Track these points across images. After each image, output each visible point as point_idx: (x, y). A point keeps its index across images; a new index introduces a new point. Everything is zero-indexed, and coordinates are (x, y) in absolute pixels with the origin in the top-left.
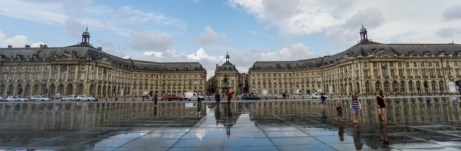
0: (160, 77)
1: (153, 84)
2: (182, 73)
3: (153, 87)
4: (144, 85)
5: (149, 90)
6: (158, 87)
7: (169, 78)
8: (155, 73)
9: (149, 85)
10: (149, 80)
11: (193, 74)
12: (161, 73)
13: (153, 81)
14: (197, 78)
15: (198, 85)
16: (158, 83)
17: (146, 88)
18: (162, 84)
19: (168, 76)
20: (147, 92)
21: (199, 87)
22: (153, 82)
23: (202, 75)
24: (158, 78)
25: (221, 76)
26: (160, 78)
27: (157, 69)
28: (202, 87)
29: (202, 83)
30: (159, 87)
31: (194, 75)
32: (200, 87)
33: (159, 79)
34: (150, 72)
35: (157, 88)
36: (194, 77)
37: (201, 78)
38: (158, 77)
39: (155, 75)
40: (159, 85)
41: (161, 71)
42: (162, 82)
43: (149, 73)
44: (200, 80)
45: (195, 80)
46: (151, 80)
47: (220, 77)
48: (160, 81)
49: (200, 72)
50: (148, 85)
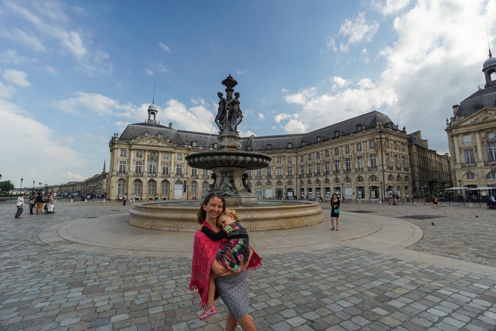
0: (295, 161)
1: (282, 174)
2: (331, 144)
3: (281, 180)
4: (263, 177)
5: (275, 186)
6: (292, 180)
7: (309, 160)
8: (285, 154)
9: (274, 177)
10: (274, 167)
11: (352, 142)
12: (296, 152)
13: (282, 169)
14: (363, 152)
15: (366, 169)
16: (293, 173)
17: (269, 183)
18: (299, 174)
19: (308, 157)
20: (271, 190)
21: (368, 176)
22: (282, 171)
23: (375, 141)
24: (291, 162)
25: (457, 135)
26: (295, 163)
27: (290, 146)
28: (376, 174)
29: (377, 165)
30: (294, 180)
31: (355, 145)
32: (371, 174)
33: (294, 165)
34: (274, 153)
35: (290, 183)
36: (356, 151)
37: (372, 151)
38: (293, 162)
39: (285, 157)
40: (295, 176)
41: (296, 148)
42: (300, 170)
43: (274, 155)
44: (371, 155)
45: (358, 158)
46: (278, 168)
47: (455, 138)
48: (296, 168)
49: (368, 133)
50: (272, 178)
